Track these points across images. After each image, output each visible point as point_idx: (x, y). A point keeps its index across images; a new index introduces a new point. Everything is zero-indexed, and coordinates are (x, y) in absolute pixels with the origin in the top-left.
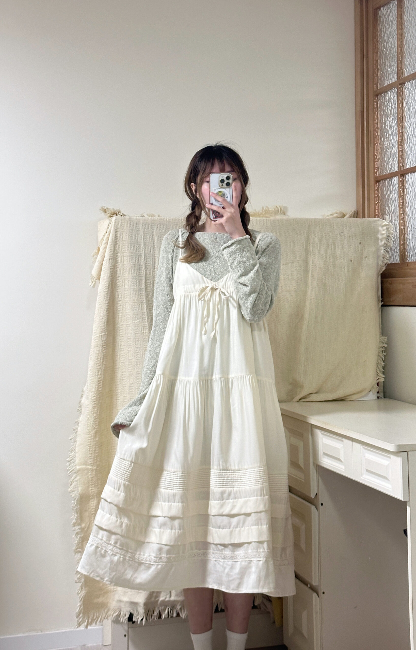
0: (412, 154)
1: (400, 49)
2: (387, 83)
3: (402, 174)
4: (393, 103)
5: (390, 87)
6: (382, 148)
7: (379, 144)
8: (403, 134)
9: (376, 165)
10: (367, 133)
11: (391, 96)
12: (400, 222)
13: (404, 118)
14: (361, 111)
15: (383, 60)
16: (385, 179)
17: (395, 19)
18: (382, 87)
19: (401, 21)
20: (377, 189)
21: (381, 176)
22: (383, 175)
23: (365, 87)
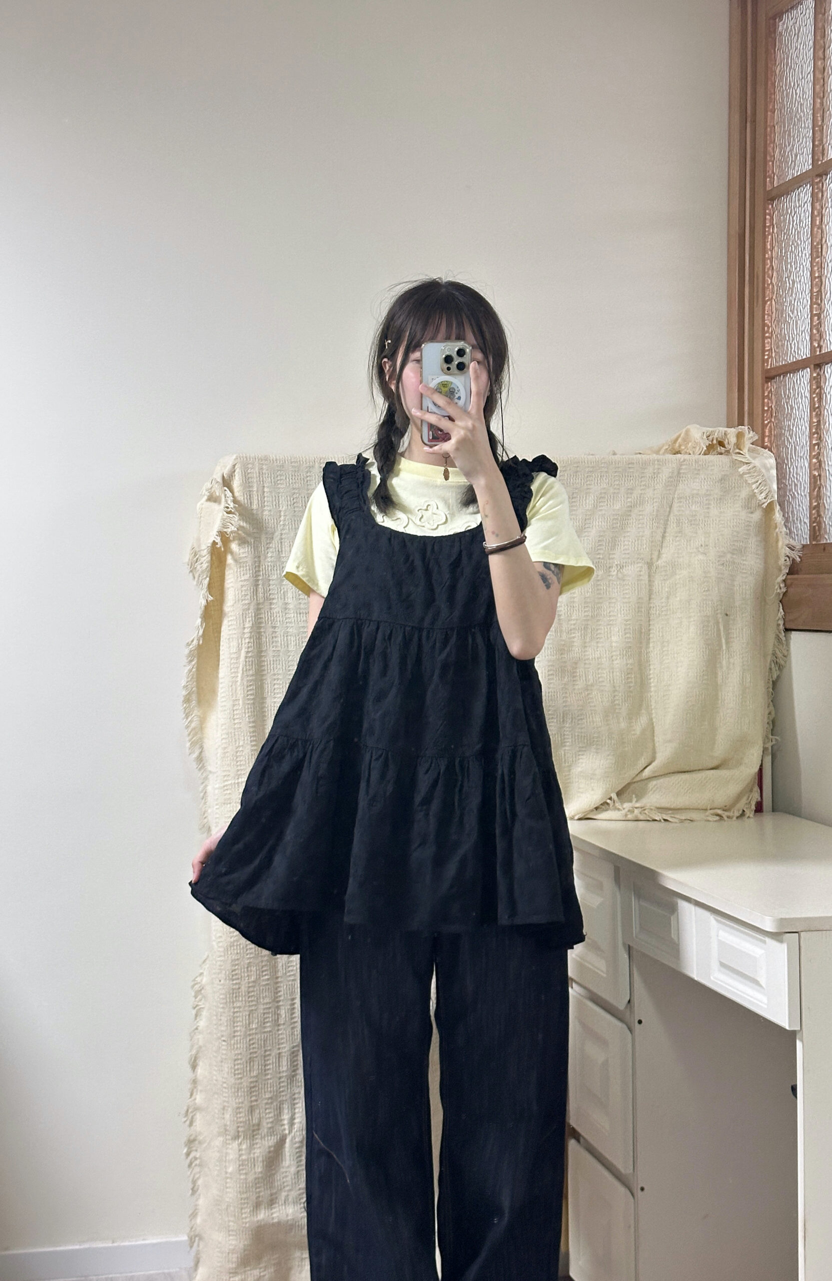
1: (819, 101)
2: (793, 174)
3: (818, 363)
4: (802, 215)
5: (798, 182)
6: (780, 311)
8: (821, 280)
9: (767, 345)
11: (799, 200)
12: (811, 461)
13: (824, 247)
14: (739, 235)
15: (784, 127)
16: (785, 374)
17: (810, 38)
18: (781, 182)
19: (822, 42)
20: (768, 395)
21: (777, 367)
22: (780, 366)
23: (748, 186)
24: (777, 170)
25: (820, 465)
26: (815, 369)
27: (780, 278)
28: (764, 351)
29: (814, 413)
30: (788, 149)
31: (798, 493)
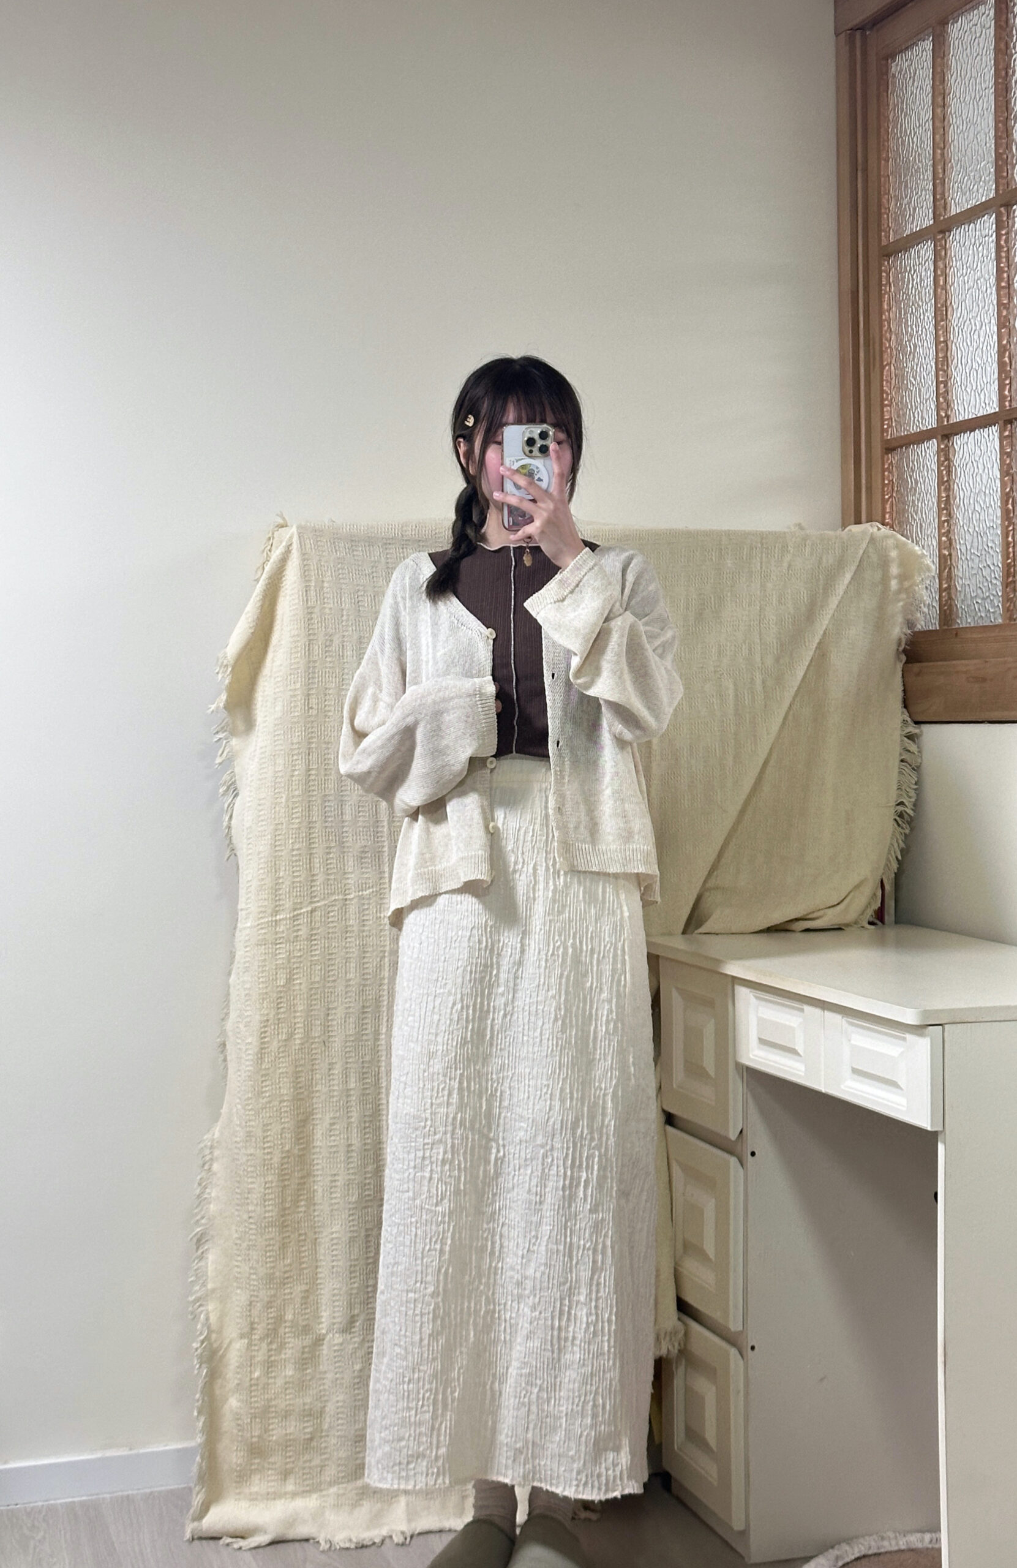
0: (969, 391)
1: (939, 151)
2: (912, 229)
3: (946, 432)
4: (923, 274)
5: (918, 238)
6: (901, 377)
7: (892, 368)
8: (947, 345)
9: (886, 413)
10: (865, 343)
11: (919, 258)
12: (940, 540)
13: (950, 309)
14: (852, 292)
15: (900, 177)
16: (907, 445)
17: (927, 82)
18: (898, 237)
19: (941, 87)
20: (888, 468)
21: (898, 437)
22: (902, 437)
23: (860, 237)
24: (893, 224)
25: (951, 544)
26: (943, 440)
27: (899, 342)
28: (882, 420)
29: (943, 488)
30: (905, 201)
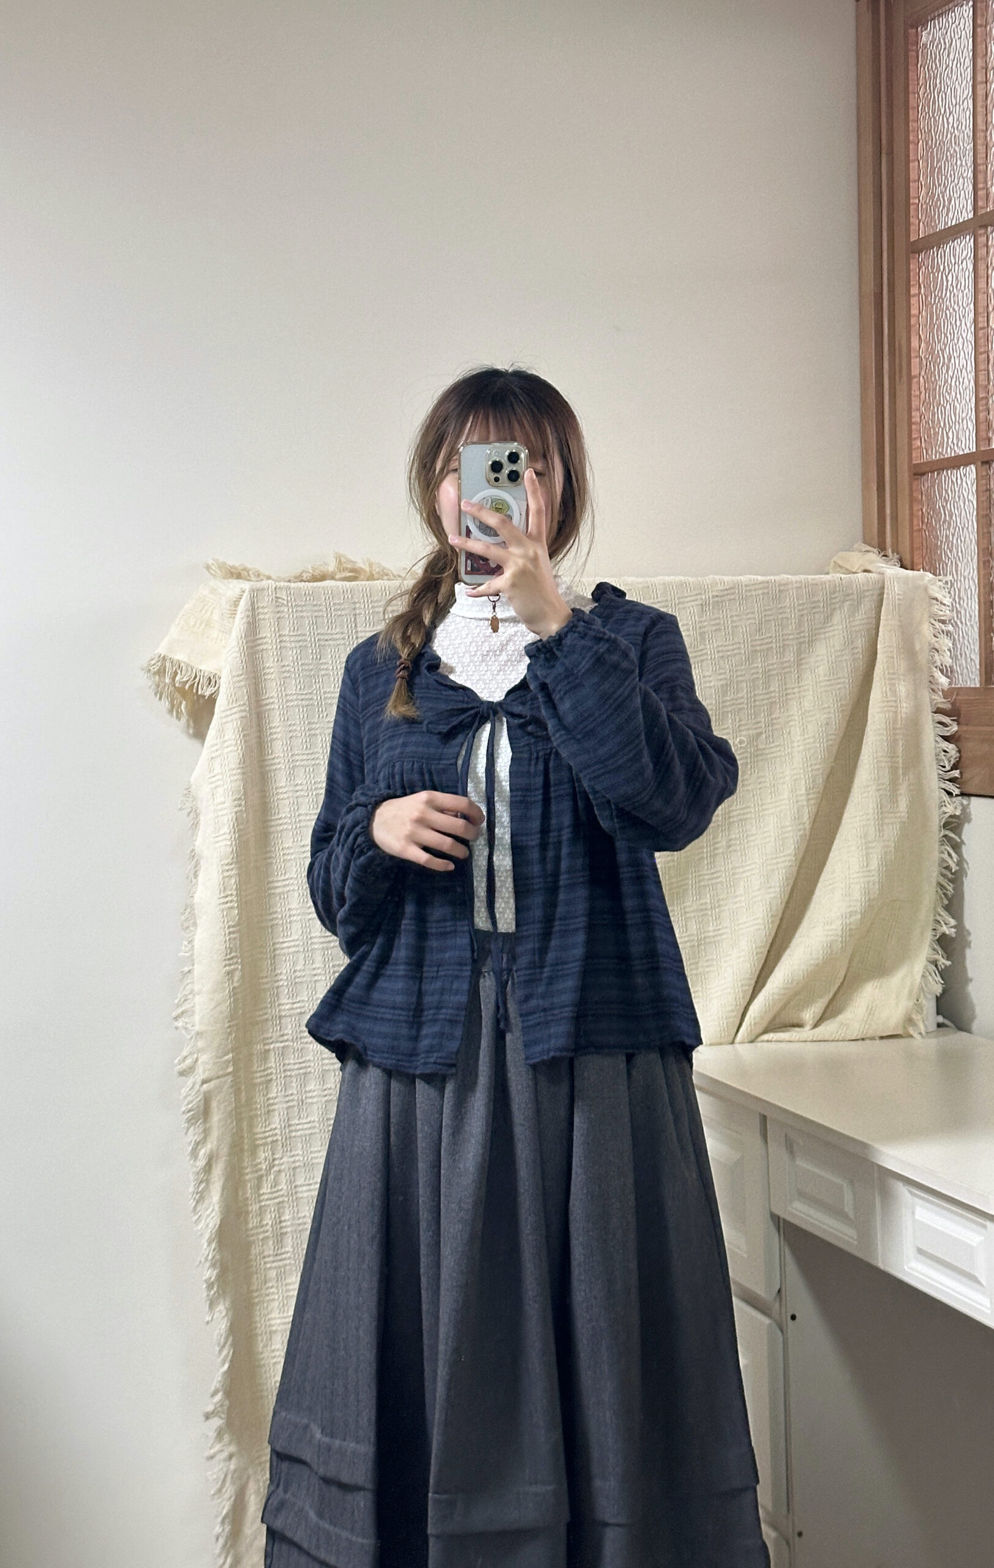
2: (946, 224)
3: (985, 459)
4: (961, 274)
5: (955, 232)
6: (932, 391)
7: (923, 380)
8: (988, 357)
9: (914, 432)
10: (890, 354)
11: (954, 256)
12: (980, 583)
13: (992, 316)
14: (876, 293)
15: (933, 161)
16: (940, 471)
17: (966, 54)
18: (932, 231)
20: (917, 496)
21: (928, 461)
22: (933, 462)
23: (885, 234)
24: (924, 215)
26: (982, 465)
27: (930, 350)
28: (910, 439)
30: (939, 190)
31: (962, 623)
